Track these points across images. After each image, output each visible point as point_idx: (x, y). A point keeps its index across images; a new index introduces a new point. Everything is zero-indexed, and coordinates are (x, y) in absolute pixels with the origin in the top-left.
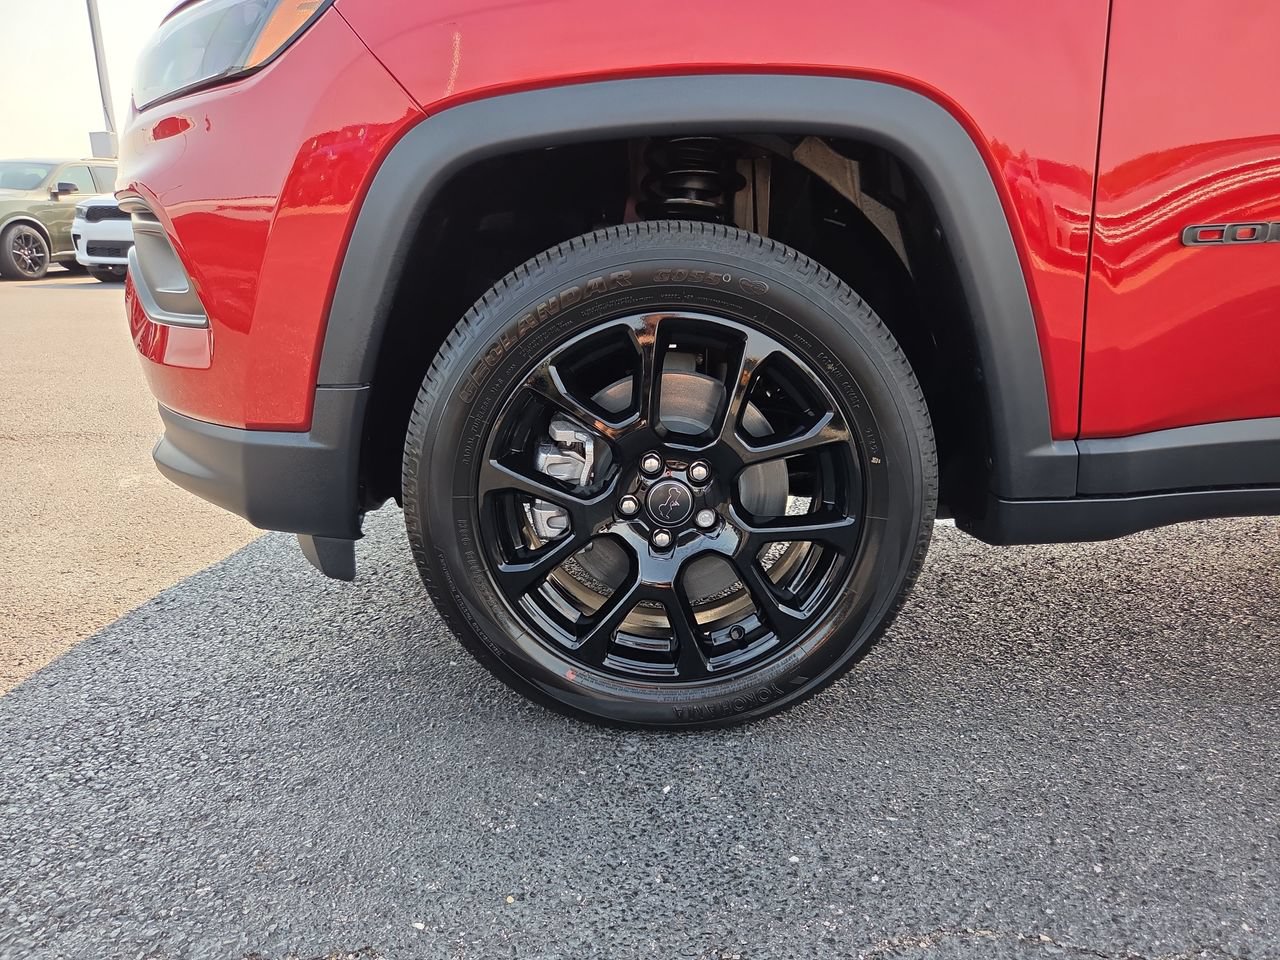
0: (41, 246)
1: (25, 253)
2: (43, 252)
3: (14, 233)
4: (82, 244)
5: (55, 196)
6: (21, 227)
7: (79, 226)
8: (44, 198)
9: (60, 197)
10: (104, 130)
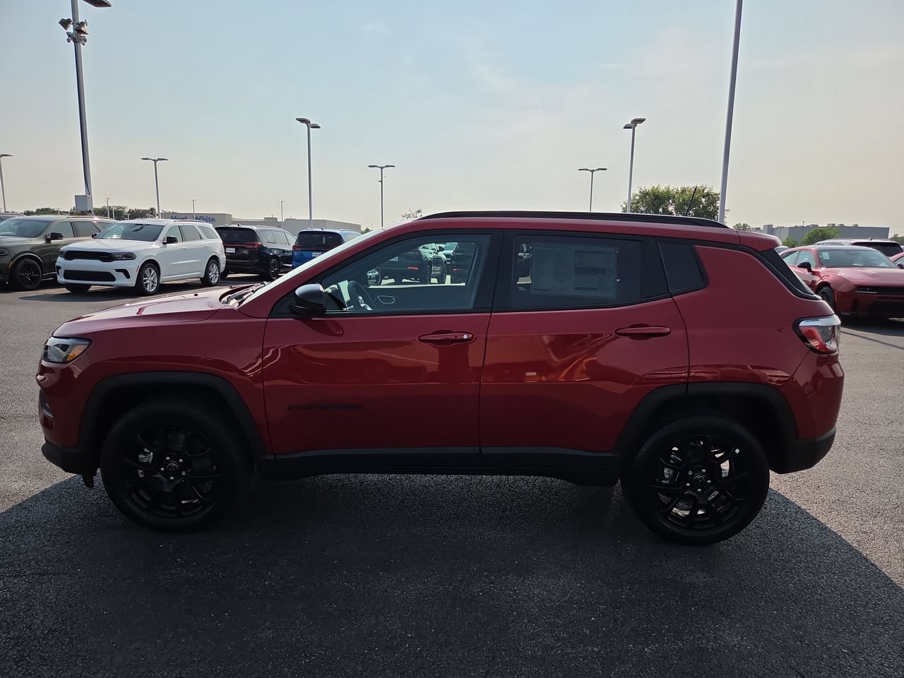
0: (38, 271)
1: (27, 275)
2: (38, 273)
3: (22, 263)
4: (61, 272)
5: (48, 241)
6: (26, 260)
7: (60, 261)
8: (40, 242)
9: (52, 241)
10: (85, 194)
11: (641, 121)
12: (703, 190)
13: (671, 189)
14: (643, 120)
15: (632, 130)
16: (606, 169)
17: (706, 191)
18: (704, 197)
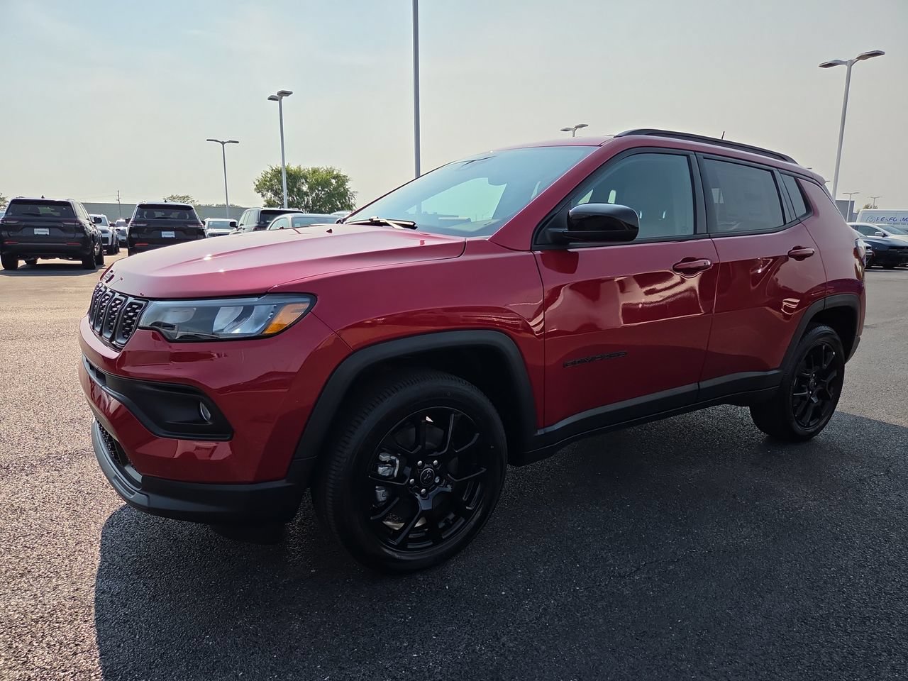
11: (287, 94)
12: (333, 172)
13: (302, 169)
14: (290, 93)
15: (278, 102)
16: (237, 142)
17: (335, 173)
18: (334, 178)
